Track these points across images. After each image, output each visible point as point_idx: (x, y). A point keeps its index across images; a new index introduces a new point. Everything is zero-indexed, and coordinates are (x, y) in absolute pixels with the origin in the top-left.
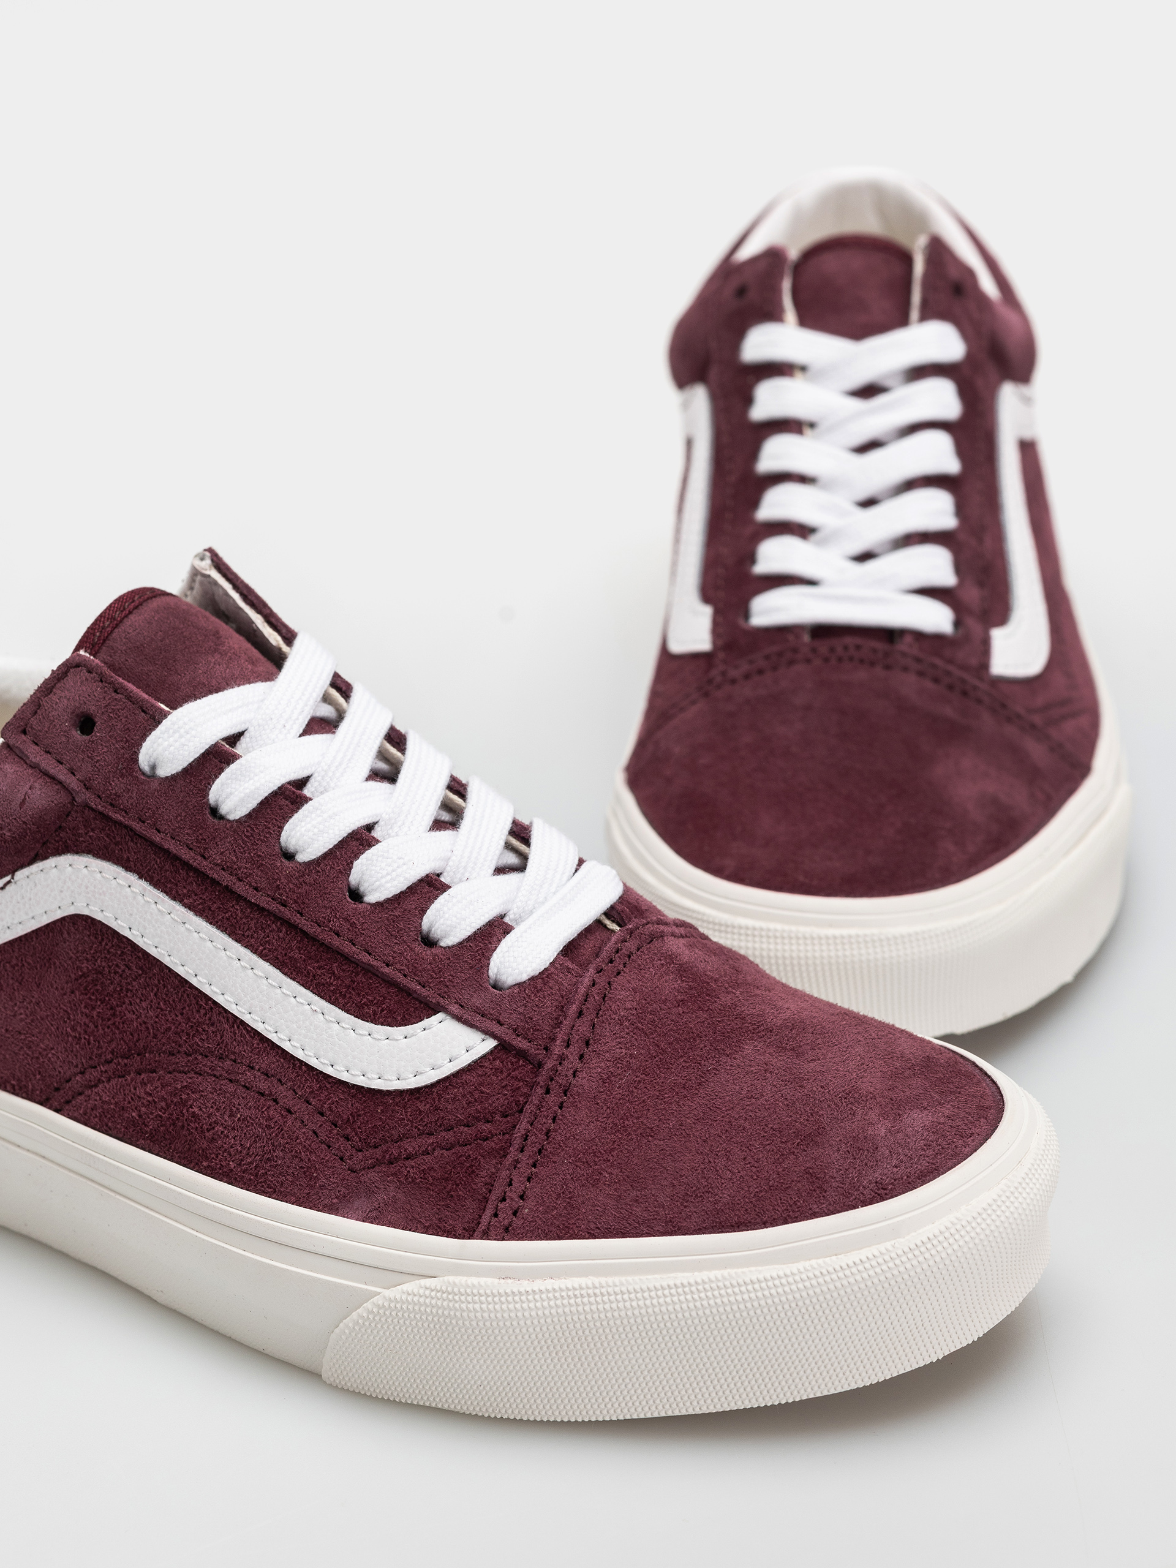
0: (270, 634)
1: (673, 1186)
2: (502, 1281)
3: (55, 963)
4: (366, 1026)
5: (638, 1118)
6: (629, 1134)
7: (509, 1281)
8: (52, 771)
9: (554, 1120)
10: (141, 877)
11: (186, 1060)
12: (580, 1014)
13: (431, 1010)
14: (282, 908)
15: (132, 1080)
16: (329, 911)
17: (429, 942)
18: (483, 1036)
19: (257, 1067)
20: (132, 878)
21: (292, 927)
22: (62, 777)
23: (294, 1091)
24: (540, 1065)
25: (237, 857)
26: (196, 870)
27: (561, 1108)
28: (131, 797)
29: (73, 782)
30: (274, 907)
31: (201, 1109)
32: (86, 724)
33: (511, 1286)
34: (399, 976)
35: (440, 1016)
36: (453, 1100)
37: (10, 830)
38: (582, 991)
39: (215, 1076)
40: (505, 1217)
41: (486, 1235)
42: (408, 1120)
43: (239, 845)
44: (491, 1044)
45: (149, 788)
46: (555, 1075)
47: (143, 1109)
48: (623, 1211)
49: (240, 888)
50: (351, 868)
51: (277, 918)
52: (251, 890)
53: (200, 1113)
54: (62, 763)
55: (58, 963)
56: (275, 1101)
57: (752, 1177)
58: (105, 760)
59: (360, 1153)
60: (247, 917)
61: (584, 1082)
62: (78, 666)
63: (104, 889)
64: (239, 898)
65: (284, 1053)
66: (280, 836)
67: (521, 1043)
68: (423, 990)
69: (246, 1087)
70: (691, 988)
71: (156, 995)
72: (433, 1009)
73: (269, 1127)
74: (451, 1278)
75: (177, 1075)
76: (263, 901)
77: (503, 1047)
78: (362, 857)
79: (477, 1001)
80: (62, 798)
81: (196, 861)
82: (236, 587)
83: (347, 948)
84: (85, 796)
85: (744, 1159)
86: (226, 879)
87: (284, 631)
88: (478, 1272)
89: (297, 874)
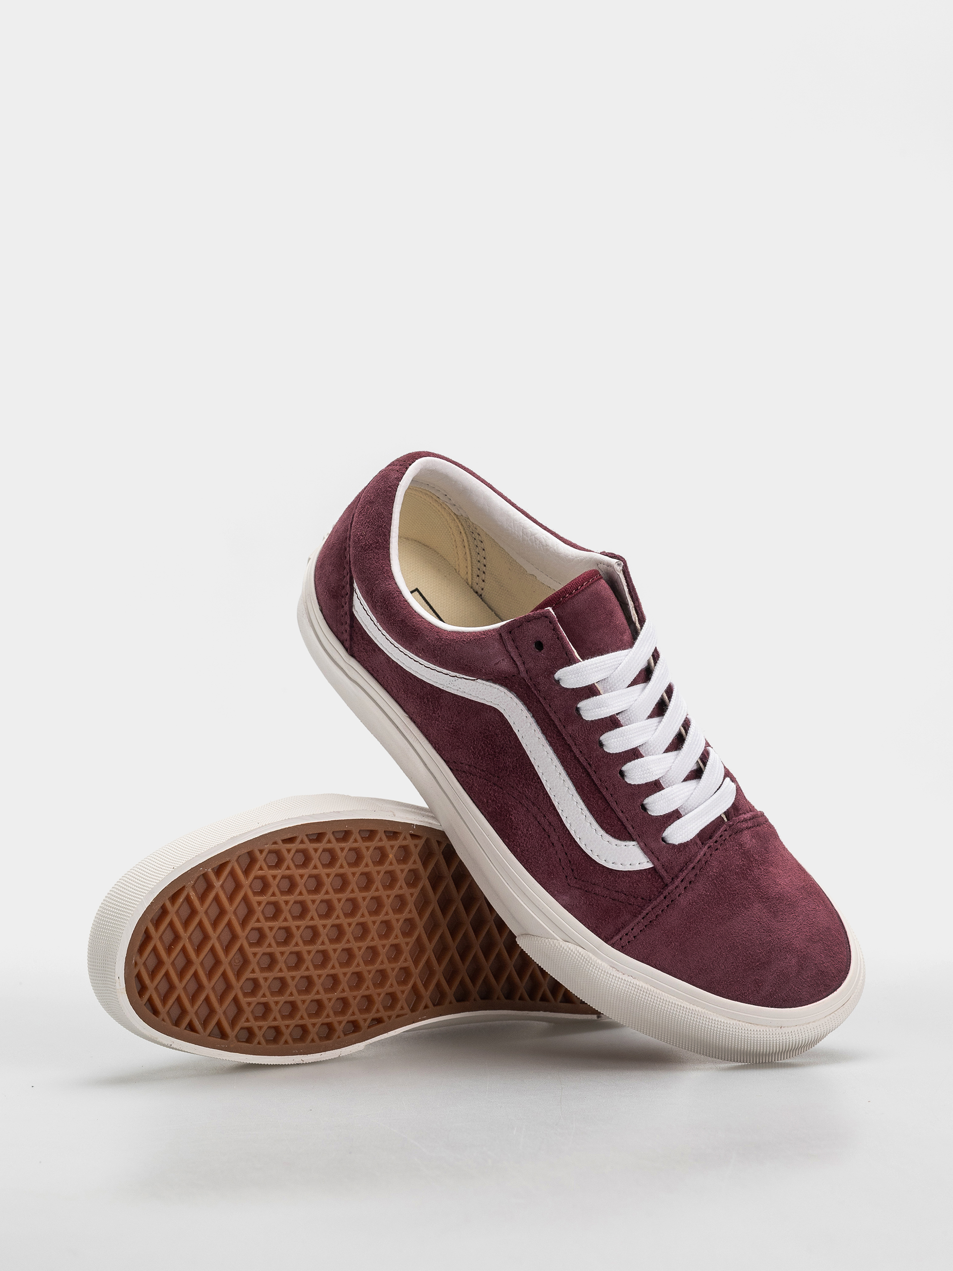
0: (634, 615)
1: (698, 961)
2: (611, 968)
3: (478, 717)
4: (601, 832)
5: (697, 925)
6: (690, 931)
7: (614, 970)
8: (515, 659)
9: (662, 911)
10: (533, 716)
11: (518, 793)
12: (693, 868)
13: (631, 838)
14: (588, 766)
15: (490, 785)
16: (608, 778)
17: (644, 808)
18: (649, 860)
19: (547, 818)
20: (529, 715)
21: (588, 774)
22: (518, 663)
23: (559, 837)
24: (667, 885)
25: (579, 735)
26: (559, 731)
27: (667, 906)
28: (544, 688)
29: (522, 668)
30: (585, 764)
31: (515, 818)
32: (539, 646)
33: (614, 972)
34: (624, 820)
35: (634, 843)
36: (624, 882)
37: (485, 670)
38: (698, 857)
39: (527, 808)
40: (623, 942)
41: (613, 946)
42: (602, 879)
43: (582, 731)
44: (650, 865)
45: (554, 688)
46: (671, 892)
47: (490, 801)
48: (673, 963)
49: (574, 748)
50: (625, 764)
51: (584, 768)
52: (578, 752)
53: (514, 820)
54: (521, 657)
55: (479, 718)
56: (549, 836)
57: (732, 973)
58: (540, 666)
59: (575, 880)
60: (571, 760)
61: (683, 901)
62: (546, 617)
63: (515, 711)
64: (572, 751)
65: (561, 821)
66: (601, 736)
67: (663, 872)
68: (632, 830)
69: (539, 823)
70: (744, 865)
71: (517, 759)
72: (633, 838)
73: (541, 846)
74: (591, 955)
75: (511, 797)
76: (582, 759)
77: (653, 869)
78: (633, 762)
79: (653, 845)
80: (515, 670)
81: (560, 728)
82: (628, 586)
83: (608, 797)
84: (523, 674)
85: (732, 963)
86: (570, 741)
87: (640, 616)
88: (603, 959)
89: (601, 756)
